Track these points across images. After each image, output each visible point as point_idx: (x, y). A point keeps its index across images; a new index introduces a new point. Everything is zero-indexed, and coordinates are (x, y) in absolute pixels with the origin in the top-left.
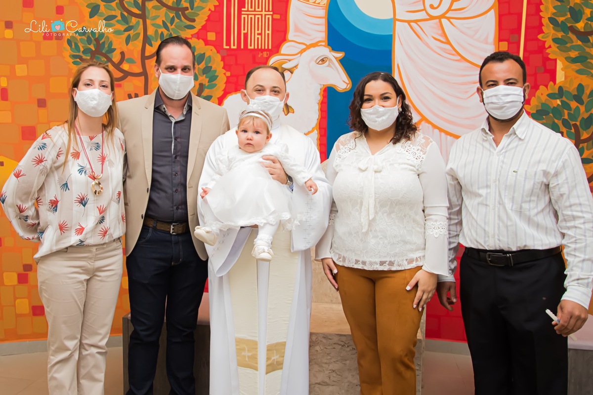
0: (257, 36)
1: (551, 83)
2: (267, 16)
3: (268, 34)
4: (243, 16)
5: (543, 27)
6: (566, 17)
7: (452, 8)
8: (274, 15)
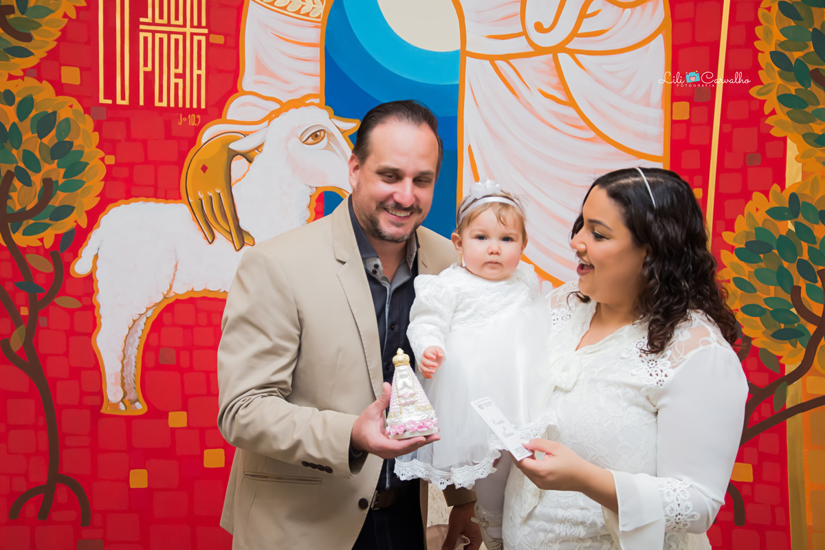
0: (173, 81)
1: (776, 187)
2: (196, 38)
3: (199, 77)
4: (142, 35)
5: (760, 72)
6: (806, 51)
7: (580, 31)
8: (211, 36)
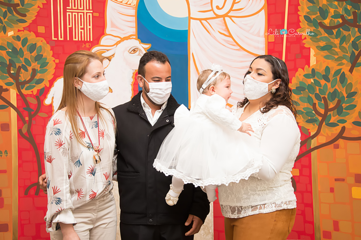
0: (80, 30)
1: (307, 66)
2: (88, 14)
3: (90, 29)
4: (68, 13)
5: (300, 23)
6: (317, 15)
7: (233, 9)
8: (94, 13)
